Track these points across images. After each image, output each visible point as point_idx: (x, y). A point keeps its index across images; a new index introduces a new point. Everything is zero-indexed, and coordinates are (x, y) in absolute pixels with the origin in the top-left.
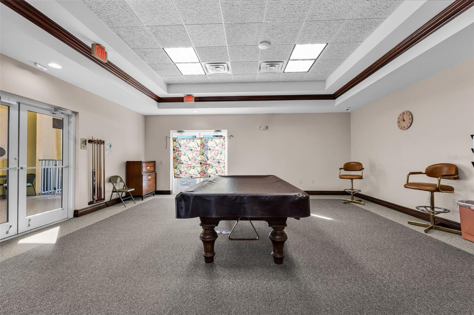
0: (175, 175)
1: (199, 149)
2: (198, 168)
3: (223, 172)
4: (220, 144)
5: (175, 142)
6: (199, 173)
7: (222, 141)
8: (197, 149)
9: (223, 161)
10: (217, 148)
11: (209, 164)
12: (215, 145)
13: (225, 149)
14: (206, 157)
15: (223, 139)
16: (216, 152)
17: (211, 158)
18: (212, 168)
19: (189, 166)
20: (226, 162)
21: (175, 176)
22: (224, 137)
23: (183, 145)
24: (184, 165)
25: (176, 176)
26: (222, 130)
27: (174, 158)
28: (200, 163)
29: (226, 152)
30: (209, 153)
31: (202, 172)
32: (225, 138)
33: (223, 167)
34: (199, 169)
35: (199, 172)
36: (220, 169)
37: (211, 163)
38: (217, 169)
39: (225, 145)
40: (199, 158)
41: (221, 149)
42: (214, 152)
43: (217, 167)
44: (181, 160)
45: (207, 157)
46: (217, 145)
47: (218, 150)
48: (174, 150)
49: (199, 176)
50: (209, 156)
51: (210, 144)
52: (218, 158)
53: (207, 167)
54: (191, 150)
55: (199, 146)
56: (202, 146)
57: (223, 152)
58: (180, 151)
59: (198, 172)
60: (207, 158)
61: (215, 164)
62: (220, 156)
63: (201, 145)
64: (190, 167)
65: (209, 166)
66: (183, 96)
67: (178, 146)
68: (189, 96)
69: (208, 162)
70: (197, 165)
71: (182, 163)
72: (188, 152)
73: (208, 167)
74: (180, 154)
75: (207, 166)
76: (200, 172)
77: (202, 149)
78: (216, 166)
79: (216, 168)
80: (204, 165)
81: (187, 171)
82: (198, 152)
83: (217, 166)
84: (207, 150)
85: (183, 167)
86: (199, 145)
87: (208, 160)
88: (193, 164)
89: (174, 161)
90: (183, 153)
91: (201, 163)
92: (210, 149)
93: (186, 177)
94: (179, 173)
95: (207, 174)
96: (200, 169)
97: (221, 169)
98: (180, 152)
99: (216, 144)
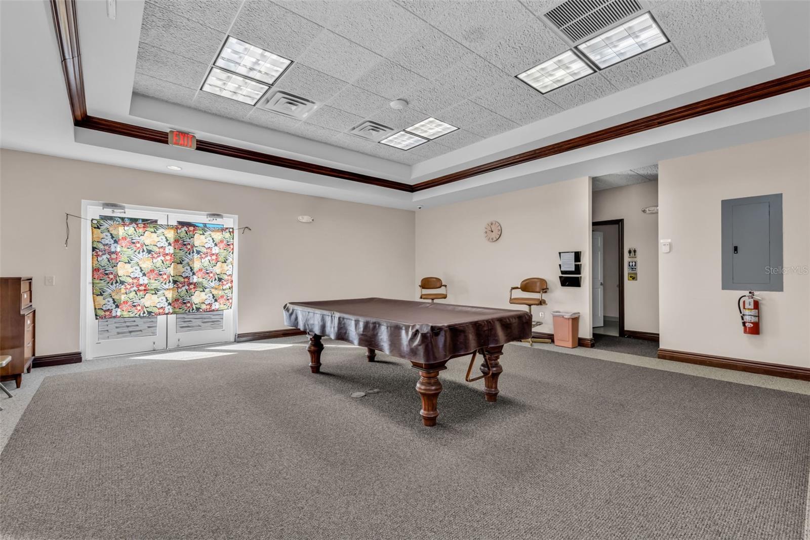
0: (98, 311)
1: (170, 250)
2: (166, 293)
3: (228, 300)
4: (222, 241)
5: (99, 231)
6: (170, 304)
7: (226, 237)
8: (164, 249)
9: (229, 278)
10: (215, 250)
11: (195, 284)
12: (211, 244)
13: (233, 253)
14: (189, 268)
15: (230, 232)
16: (214, 257)
17: (200, 270)
18: (204, 291)
19: (142, 288)
20: (235, 278)
21: (96, 315)
22: (233, 228)
23: (124, 238)
24: (129, 287)
25: (101, 313)
26: (224, 215)
27: (95, 270)
28: (173, 280)
29: (234, 258)
30: (195, 260)
31: (177, 300)
32: (234, 231)
33: (230, 288)
34: (170, 295)
35: (170, 301)
36: (223, 293)
37: (200, 280)
38: (215, 292)
39: (233, 244)
40: (171, 271)
41: (224, 253)
42: (209, 258)
43: (216, 289)
44: (116, 275)
45: (191, 268)
46: (216, 245)
47: (217, 255)
48: (94, 249)
49: (169, 309)
50: (197, 265)
51: (199, 240)
52: (217, 270)
53: (191, 289)
54: (149, 252)
55: (170, 244)
56: (178, 245)
57: (230, 260)
58: (113, 253)
59: (167, 300)
60: (192, 270)
61: (210, 282)
62: (221, 267)
63: (176, 241)
64: (145, 290)
65: (194, 288)
66: (168, 131)
67: (109, 240)
68: (183, 134)
69: (195, 279)
70: (166, 286)
71: (122, 283)
72: (140, 256)
73: (193, 291)
74: (114, 261)
75: (192, 287)
76: (173, 302)
77: (178, 251)
78: (212, 288)
79: (212, 290)
80: (183, 286)
81: (137, 301)
82: (168, 258)
83: (217, 287)
84: (192, 254)
85: (123, 291)
86: (172, 240)
87: (194, 274)
88: (155, 284)
89: (93, 276)
90: (124, 258)
91: (175, 282)
92: (198, 252)
93: (132, 315)
94: (111, 305)
95: (192, 305)
96: (173, 294)
97: (226, 292)
98: (114, 256)
99: (214, 241)
